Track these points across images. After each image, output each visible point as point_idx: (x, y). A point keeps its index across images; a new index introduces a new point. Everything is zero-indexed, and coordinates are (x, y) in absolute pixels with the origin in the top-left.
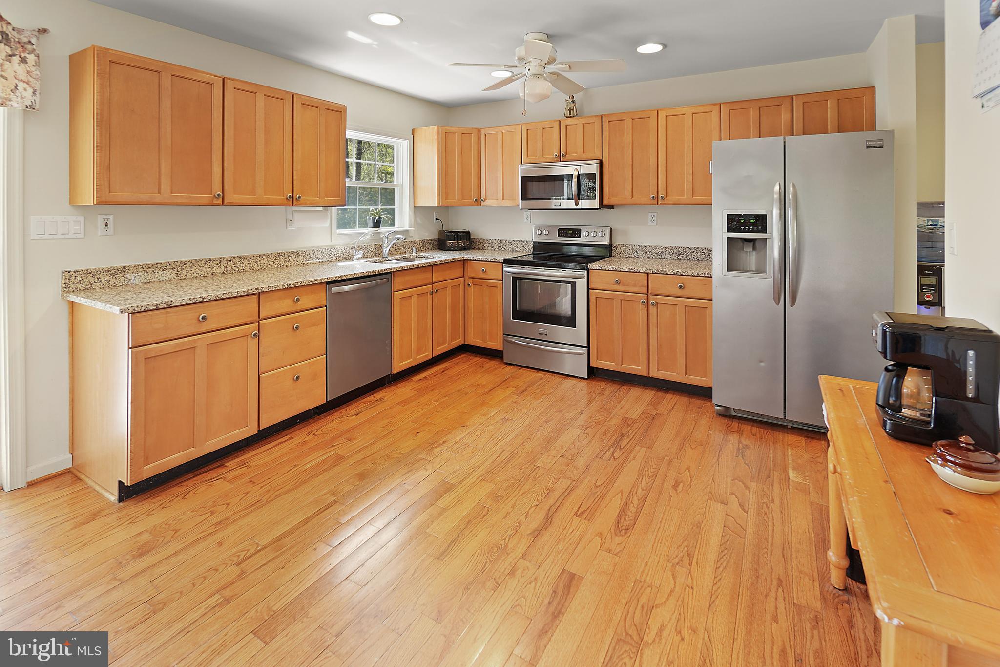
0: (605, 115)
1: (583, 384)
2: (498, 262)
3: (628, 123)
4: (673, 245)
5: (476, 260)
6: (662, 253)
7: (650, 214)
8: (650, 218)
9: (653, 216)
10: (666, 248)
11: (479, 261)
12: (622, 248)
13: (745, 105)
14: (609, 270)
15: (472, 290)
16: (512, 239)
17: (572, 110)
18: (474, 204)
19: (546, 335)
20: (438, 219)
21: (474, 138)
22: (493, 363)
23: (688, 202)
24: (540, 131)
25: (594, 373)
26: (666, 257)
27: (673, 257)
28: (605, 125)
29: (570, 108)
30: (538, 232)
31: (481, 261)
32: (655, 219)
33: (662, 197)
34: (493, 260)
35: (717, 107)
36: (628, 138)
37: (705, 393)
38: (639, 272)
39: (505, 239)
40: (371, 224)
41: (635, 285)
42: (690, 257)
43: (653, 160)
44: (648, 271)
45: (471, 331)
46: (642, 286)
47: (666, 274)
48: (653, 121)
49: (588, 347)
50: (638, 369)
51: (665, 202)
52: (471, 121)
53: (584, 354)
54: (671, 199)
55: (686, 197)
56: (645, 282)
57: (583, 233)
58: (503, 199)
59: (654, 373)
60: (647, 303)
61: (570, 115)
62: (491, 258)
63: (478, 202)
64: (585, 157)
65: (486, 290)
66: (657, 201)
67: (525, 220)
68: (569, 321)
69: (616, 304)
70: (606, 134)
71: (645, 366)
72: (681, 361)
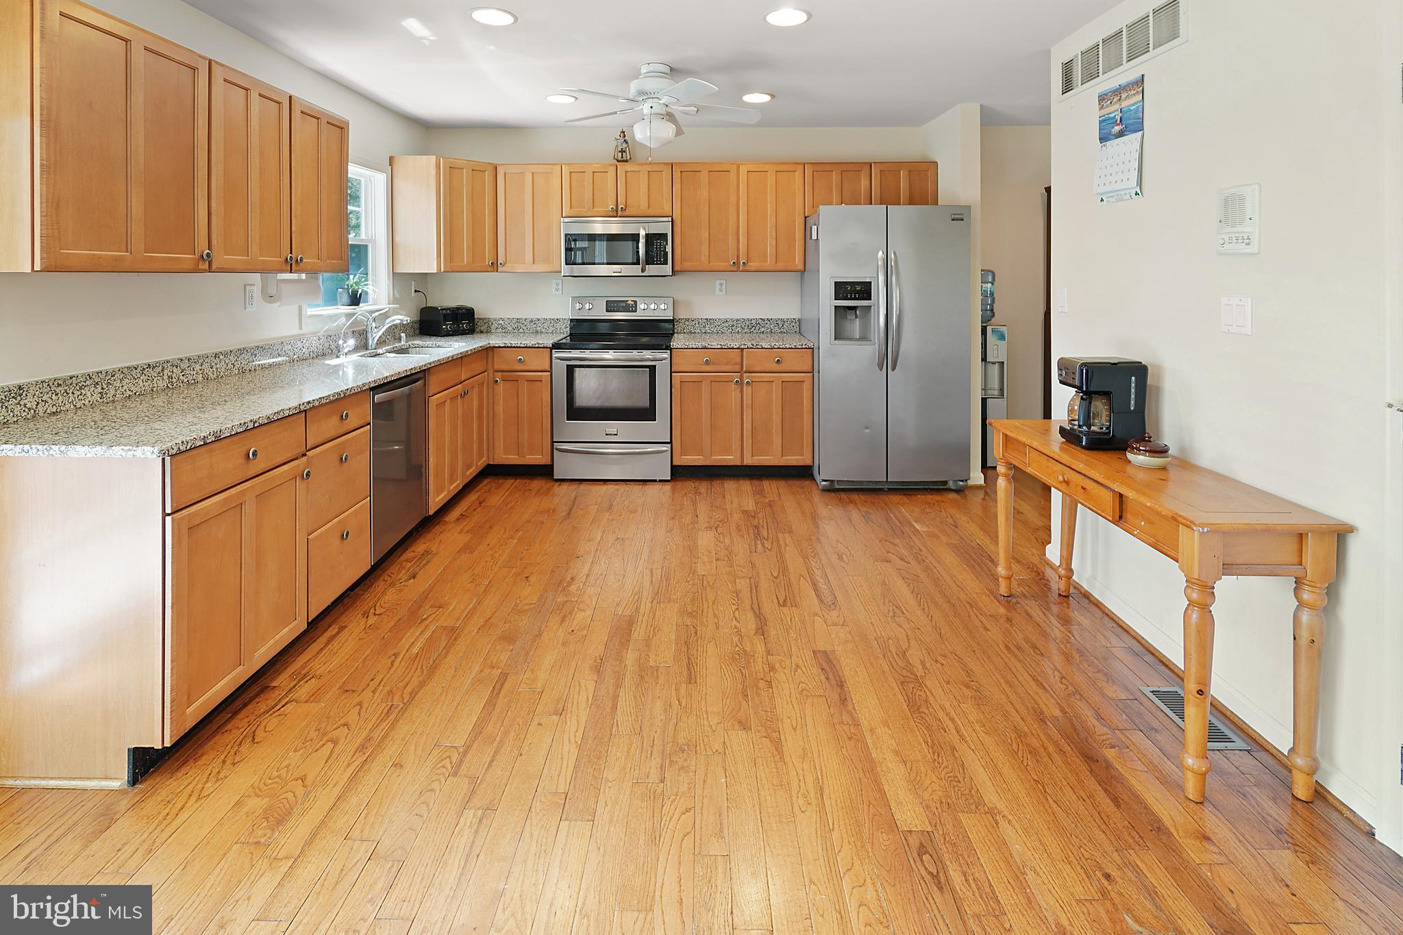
0: (676, 163)
1: (668, 487)
2: (544, 347)
3: (704, 176)
4: (746, 318)
5: (508, 347)
6: (733, 326)
7: (718, 282)
8: (718, 287)
9: (721, 285)
10: (737, 320)
11: (514, 347)
12: (687, 323)
13: (828, 168)
14: (697, 348)
15: (501, 388)
16: (535, 317)
17: (624, 152)
18: (489, 269)
19: (616, 435)
20: (419, 291)
21: (488, 177)
22: (537, 484)
23: (772, 268)
24: (588, 177)
25: (680, 473)
26: (737, 330)
27: (745, 330)
28: (677, 175)
29: (622, 149)
30: (578, 306)
31: (517, 347)
32: (724, 287)
33: (744, 263)
34: (537, 345)
35: (802, 167)
36: (704, 193)
37: (804, 473)
38: (733, 348)
39: (524, 317)
40: (345, 299)
41: (727, 364)
42: (763, 329)
43: (732, 220)
44: (743, 347)
45: (500, 444)
46: (736, 364)
47: (762, 348)
48: (733, 174)
49: (671, 443)
50: (730, 459)
51: (747, 268)
52: (481, 152)
53: (667, 451)
54: (754, 265)
55: (769, 263)
56: (739, 360)
57: (641, 306)
58: (534, 263)
59: (749, 460)
60: (740, 383)
61: (622, 158)
62: (533, 342)
63: (494, 266)
64: (651, 212)
65: (524, 387)
66: (738, 267)
67: (554, 291)
68: (647, 414)
69: (705, 387)
70: (677, 187)
71: (739, 454)
72: (777, 442)
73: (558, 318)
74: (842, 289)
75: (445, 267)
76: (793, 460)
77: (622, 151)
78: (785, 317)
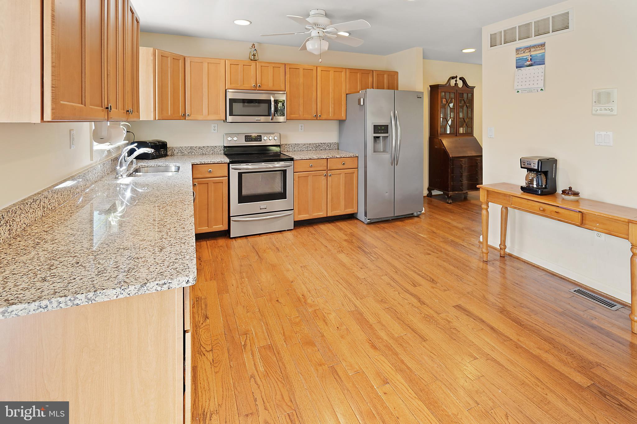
0: (287, 64)
1: (292, 233)
2: (224, 163)
3: (301, 71)
4: (314, 142)
5: (203, 164)
6: (308, 147)
7: (300, 125)
8: (300, 127)
9: (302, 126)
10: (310, 144)
11: (207, 164)
12: (286, 146)
13: (356, 71)
14: (306, 159)
15: (197, 188)
16: (200, 145)
17: (255, 55)
18: (182, 118)
19: (266, 208)
20: (129, 132)
21: (181, 62)
22: (221, 242)
23: (332, 118)
24: (240, 68)
25: (299, 224)
26: (310, 149)
27: (314, 149)
28: (287, 70)
29: (254, 54)
30: (229, 139)
31: (208, 164)
32: (303, 128)
33: (319, 116)
34: (221, 162)
36: (301, 80)
38: (323, 158)
39: (195, 146)
41: (320, 166)
42: (321, 148)
43: (314, 94)
44: (328, 157)
47: (337, 158)
48: (314, 72)
49: (293, 209)
50: (321, 214)
51: (321, 118)
53: (292, 214)
54: (324, 116)
55: (329, 117)
56: (326, 165)
57: (264, 138)
58: (208, 115)
59: (330, 214)
60: (326, 176)
61: (254, 59)
62: (218, 161)
63: (184, 116)
64: (274, 89)
65: (212, 187)
66: (316, 118)
67: (213, 131)
68: (282, 195)
69: (310, 179)
70: (288, 76)
71: (325, 211)
72: (342, 203)
73: (216, 145)
74: (378, 129)
75: (159, 116)
76: (349, 211)
77: (254, 55)
78: (331, 142)
